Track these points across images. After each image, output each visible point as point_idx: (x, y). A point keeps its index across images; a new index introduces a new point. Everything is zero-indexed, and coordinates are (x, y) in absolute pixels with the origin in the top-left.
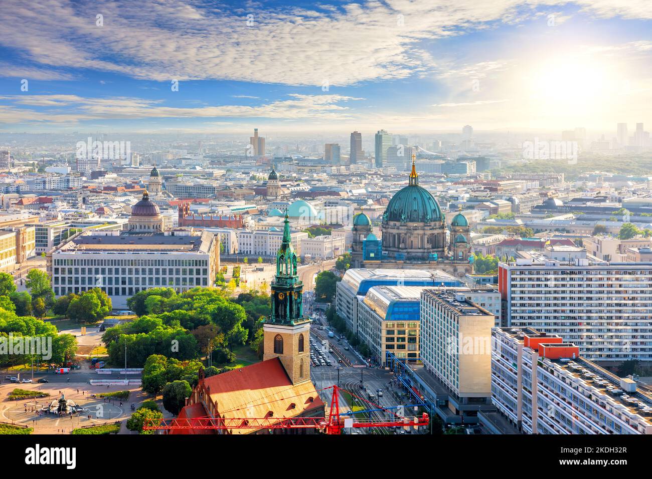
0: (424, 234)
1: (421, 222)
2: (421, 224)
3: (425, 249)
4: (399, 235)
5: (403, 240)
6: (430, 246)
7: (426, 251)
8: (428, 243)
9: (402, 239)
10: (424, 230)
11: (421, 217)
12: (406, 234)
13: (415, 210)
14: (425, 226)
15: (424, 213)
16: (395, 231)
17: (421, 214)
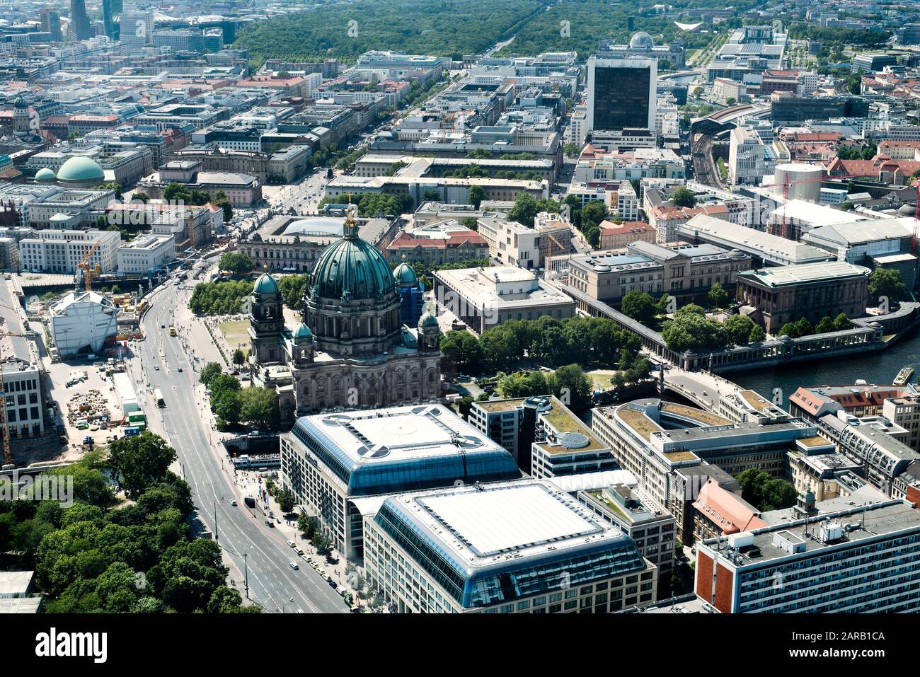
0: (377, 316)
1: (371, 298)
2: (370, 301)
3: (377, 337)
4: (339, 320)
5: (346, 327)
6: (384, 332)
7: (379, 339)
8: (381, 327)
9: (344, 325)
10: (376, 309)
11: (369, 291)
12: (349, 318)
13: (362, 282)
14: (376, 303)
15: (374, 285)
16: (330, 314)
17: (370, 286)
